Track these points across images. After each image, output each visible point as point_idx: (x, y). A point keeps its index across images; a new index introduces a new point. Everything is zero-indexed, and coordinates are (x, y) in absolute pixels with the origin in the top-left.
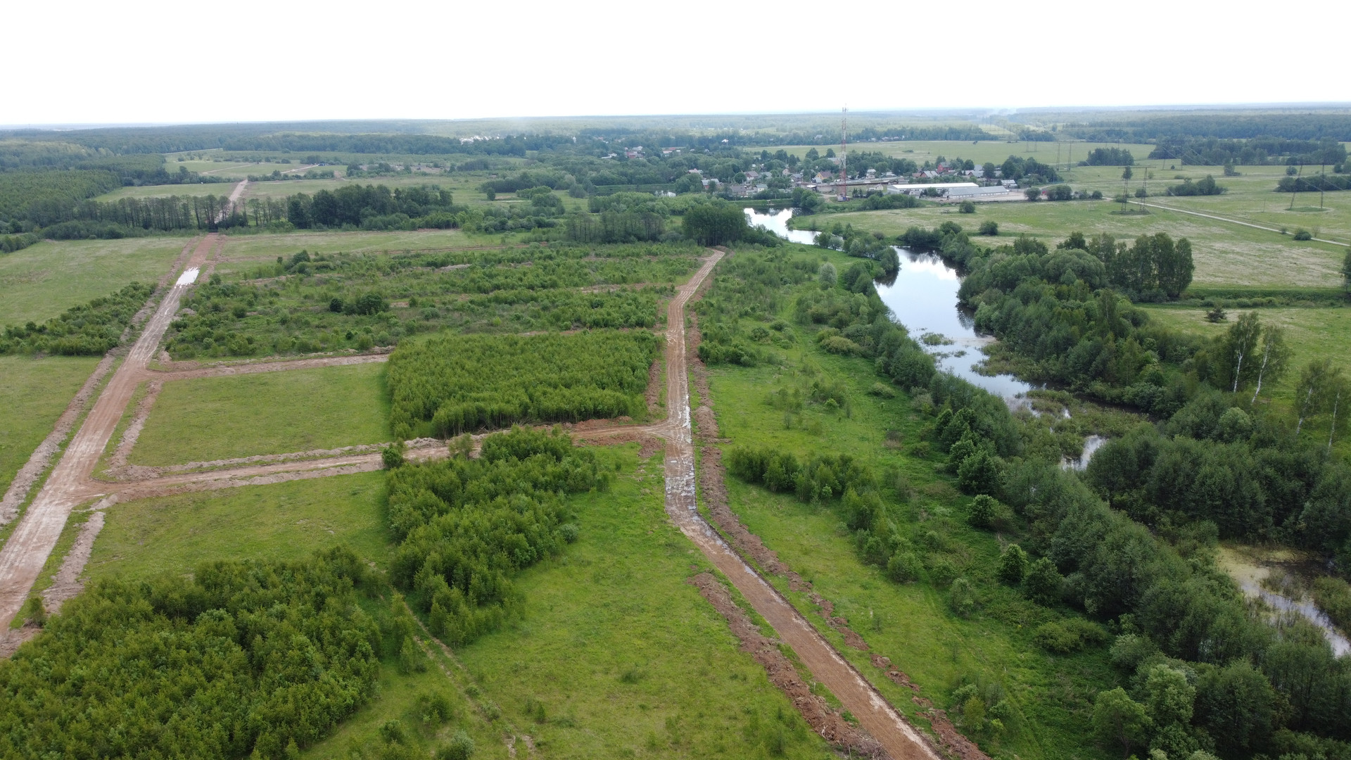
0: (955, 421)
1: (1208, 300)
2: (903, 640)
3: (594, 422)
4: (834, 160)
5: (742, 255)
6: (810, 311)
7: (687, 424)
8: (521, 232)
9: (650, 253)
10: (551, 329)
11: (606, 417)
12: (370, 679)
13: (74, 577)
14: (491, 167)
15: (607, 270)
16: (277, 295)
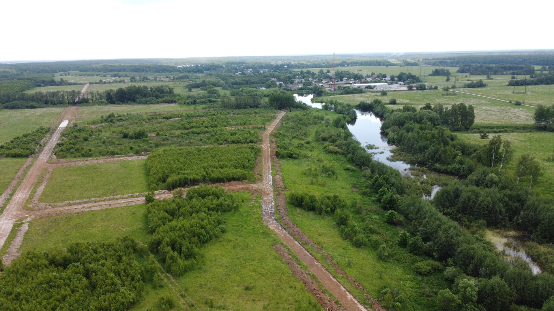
0: (380, 180)
1: (481, 130)
2: (360, 271)
3: (233, 182)
4: (330, 74)
5: (293, 113)
6: (321, 136)
7: (271, 183)
8: (202, 104)
9: (255, 113)
10: (215, 144)
11: (238, 181)
12: (140, 291)
13: (16, 250)
14: (190, 78)
15: (238, 120)
16: (101, 131)
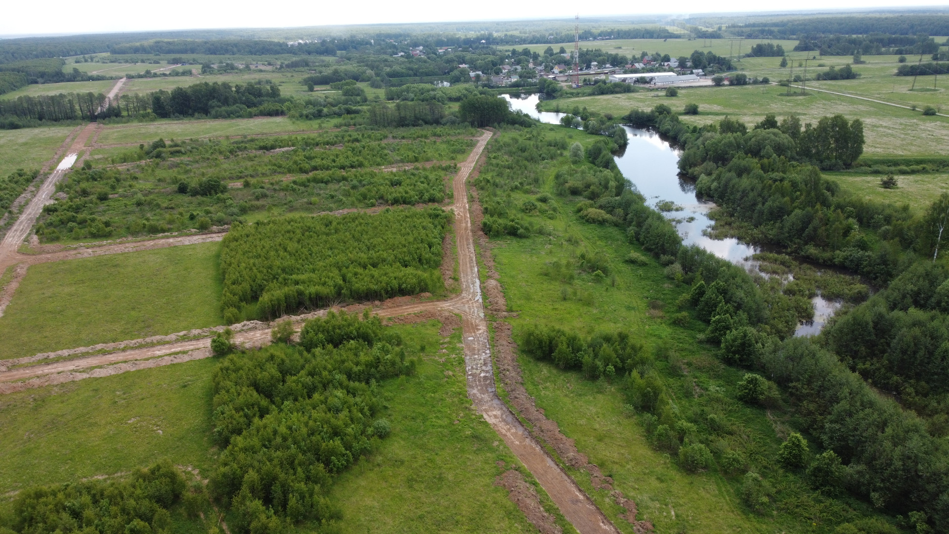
0: (709, 293)
3: (400, 299)
4: (567, 56)
5: (508, 135)
6: (567, 184)
7: (479, 297)
8: (334, 118)
9: (435, 135)
10: (360, 207)
14: (311, 64)
15: (402, 151)
16: (136, 178)
